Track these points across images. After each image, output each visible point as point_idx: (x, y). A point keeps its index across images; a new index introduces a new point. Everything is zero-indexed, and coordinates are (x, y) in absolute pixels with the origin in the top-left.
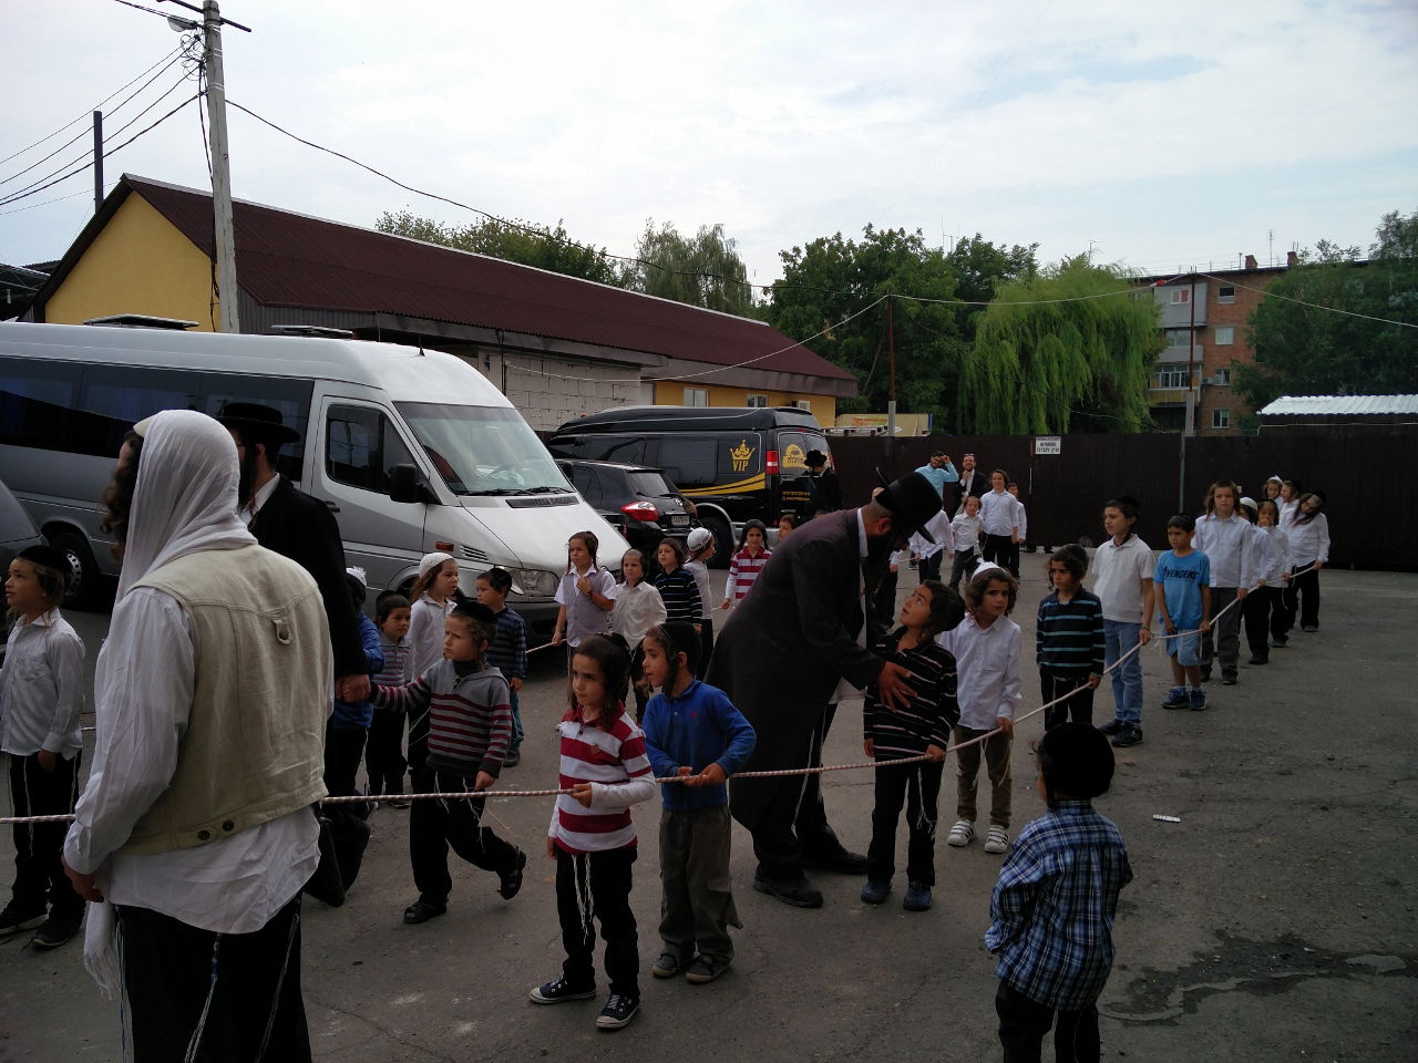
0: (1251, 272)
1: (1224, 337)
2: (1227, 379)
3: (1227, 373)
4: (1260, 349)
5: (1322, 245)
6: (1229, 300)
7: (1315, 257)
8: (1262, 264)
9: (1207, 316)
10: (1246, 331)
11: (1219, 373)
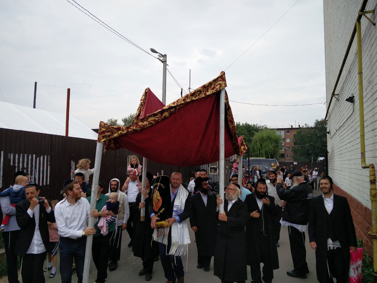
0: (292, 129)
1: (288, 141)
2: (289, 149)
3: (289, 147)
4: (295, 143)
5: (306, 125)
6: (288, 134)
7: (305, 127)
8: (294, 127)
9: (285, 137)
10: (293, 140)
11: (287, 147)
